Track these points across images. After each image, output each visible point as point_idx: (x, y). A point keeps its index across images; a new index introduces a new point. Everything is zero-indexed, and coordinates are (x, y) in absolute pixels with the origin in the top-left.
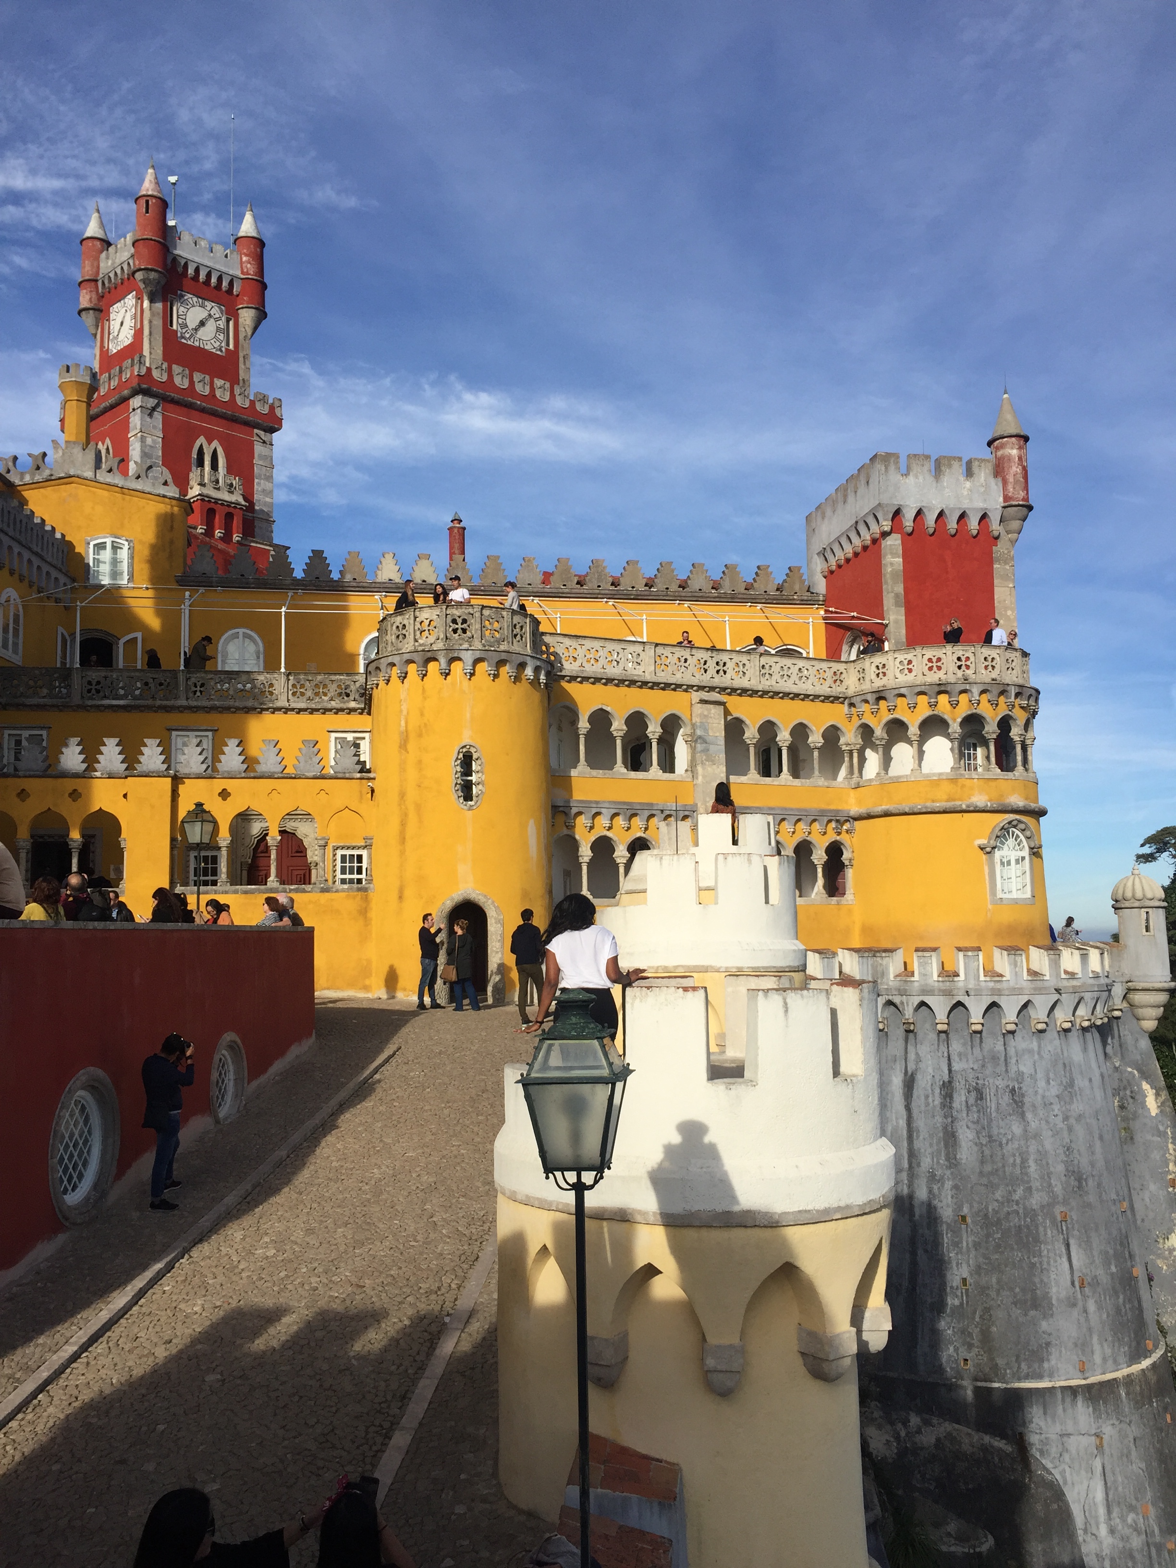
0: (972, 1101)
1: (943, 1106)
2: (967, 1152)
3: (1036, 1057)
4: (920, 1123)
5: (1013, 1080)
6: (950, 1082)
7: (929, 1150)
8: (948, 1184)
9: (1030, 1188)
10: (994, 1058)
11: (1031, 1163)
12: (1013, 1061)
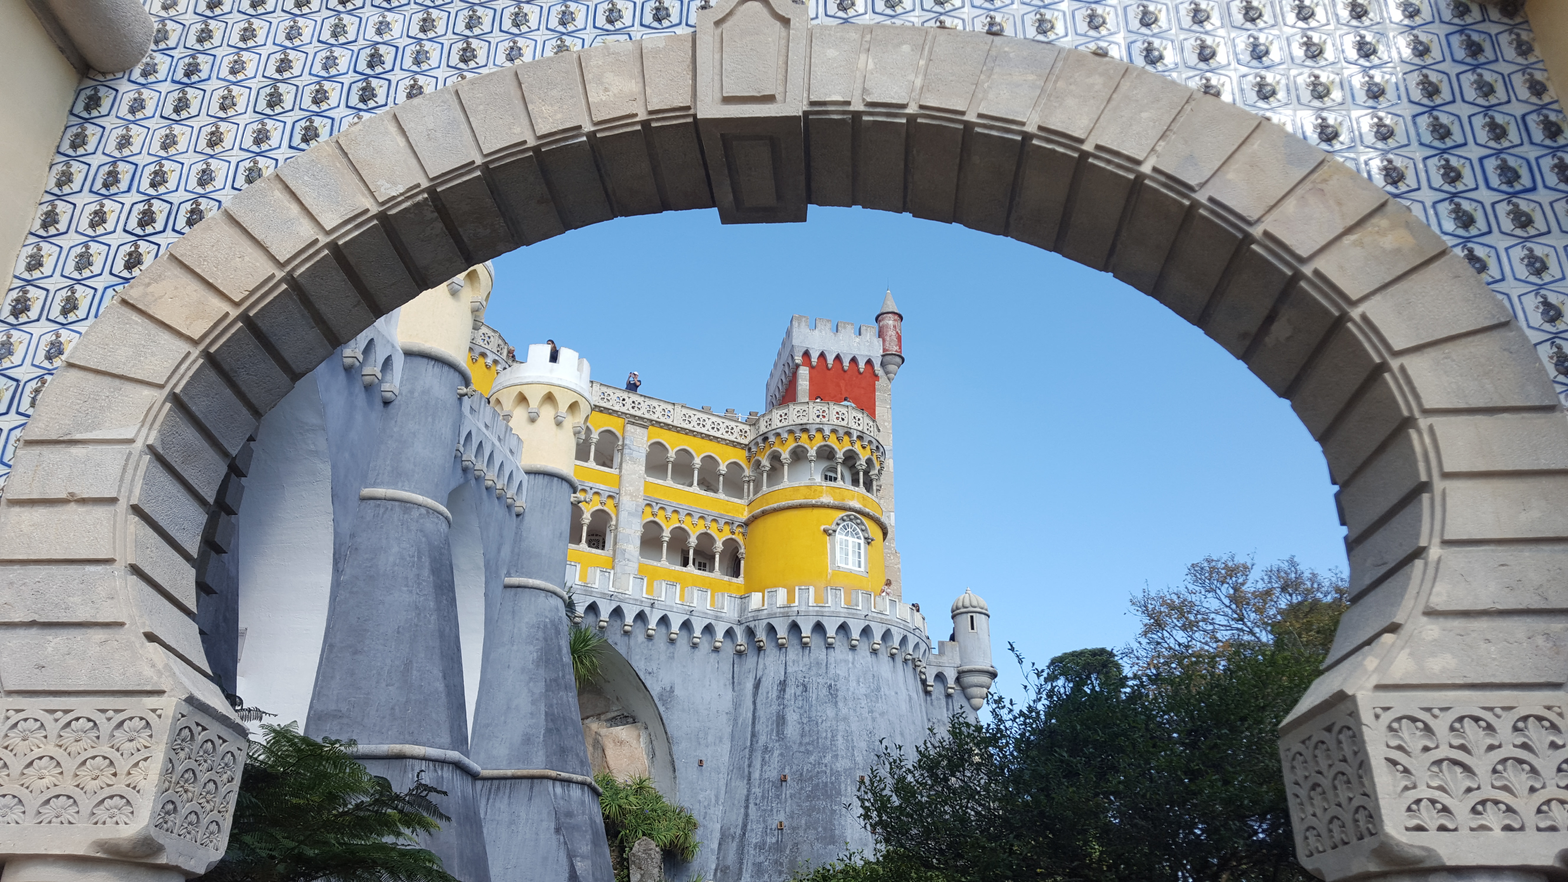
0: (798, 693)
1: (778, 697)
2: (792, 730)
3: (850, 665)
4: (761, 712)
5: (830, 679)
6: (785, 681)
7: (765, 730)
8: (776, 753)
9: (837, 755)
10: (818, 664)
11: (839, 738)
12: (833, 666)
